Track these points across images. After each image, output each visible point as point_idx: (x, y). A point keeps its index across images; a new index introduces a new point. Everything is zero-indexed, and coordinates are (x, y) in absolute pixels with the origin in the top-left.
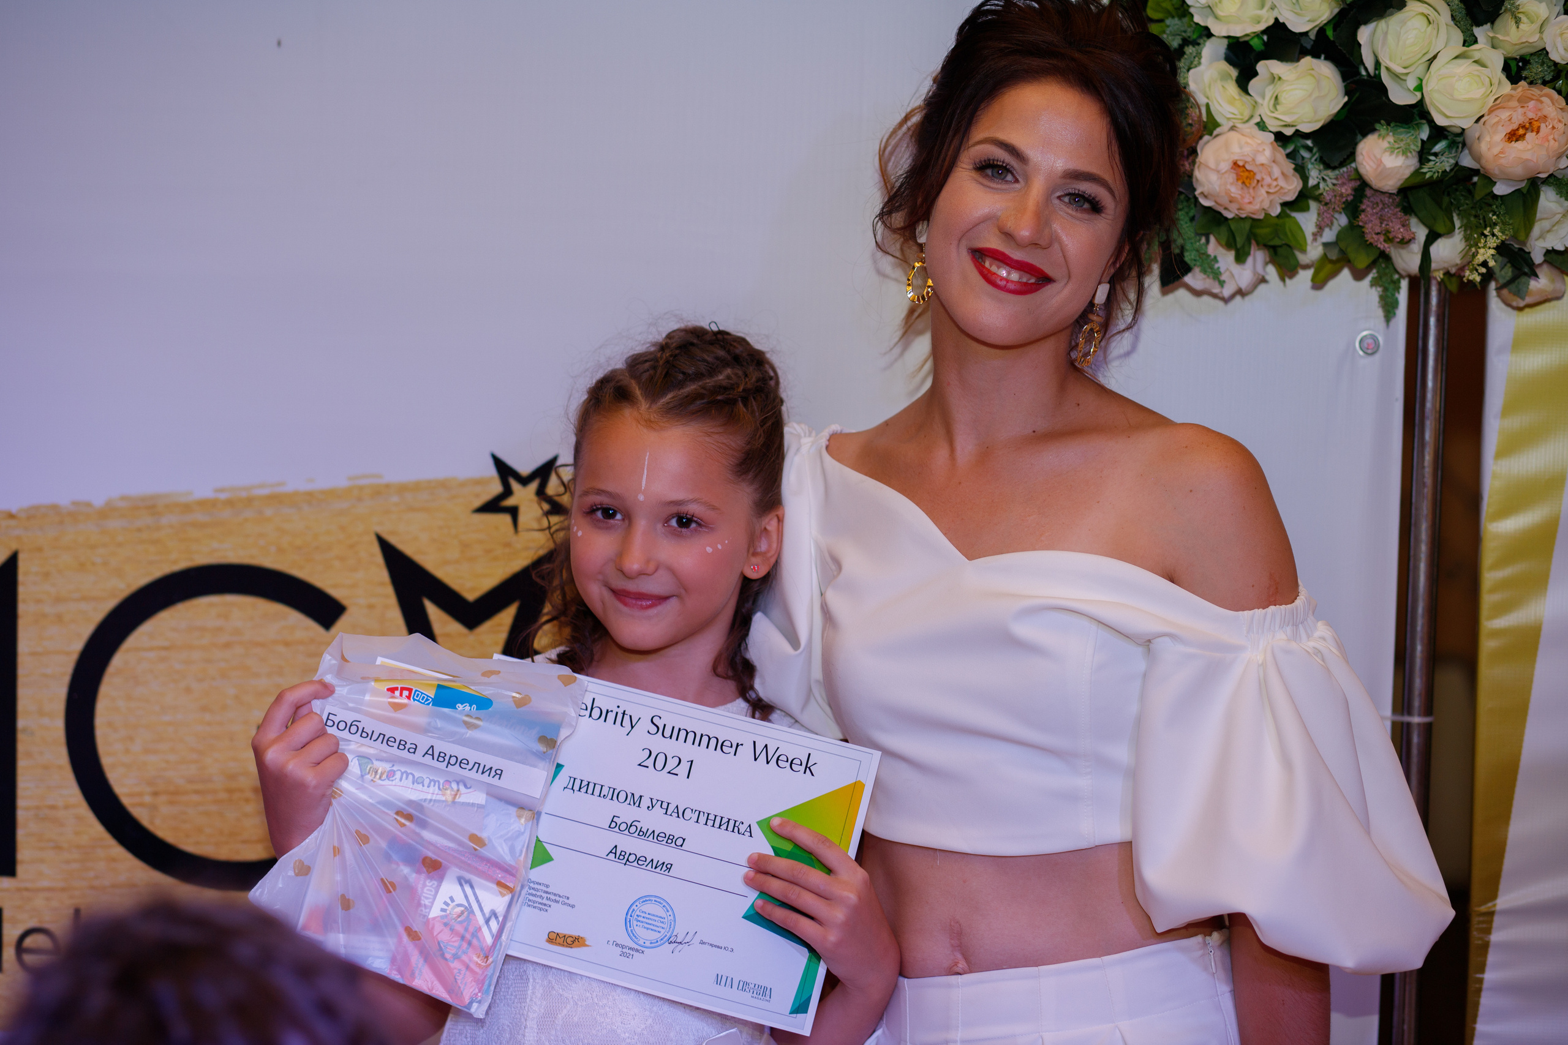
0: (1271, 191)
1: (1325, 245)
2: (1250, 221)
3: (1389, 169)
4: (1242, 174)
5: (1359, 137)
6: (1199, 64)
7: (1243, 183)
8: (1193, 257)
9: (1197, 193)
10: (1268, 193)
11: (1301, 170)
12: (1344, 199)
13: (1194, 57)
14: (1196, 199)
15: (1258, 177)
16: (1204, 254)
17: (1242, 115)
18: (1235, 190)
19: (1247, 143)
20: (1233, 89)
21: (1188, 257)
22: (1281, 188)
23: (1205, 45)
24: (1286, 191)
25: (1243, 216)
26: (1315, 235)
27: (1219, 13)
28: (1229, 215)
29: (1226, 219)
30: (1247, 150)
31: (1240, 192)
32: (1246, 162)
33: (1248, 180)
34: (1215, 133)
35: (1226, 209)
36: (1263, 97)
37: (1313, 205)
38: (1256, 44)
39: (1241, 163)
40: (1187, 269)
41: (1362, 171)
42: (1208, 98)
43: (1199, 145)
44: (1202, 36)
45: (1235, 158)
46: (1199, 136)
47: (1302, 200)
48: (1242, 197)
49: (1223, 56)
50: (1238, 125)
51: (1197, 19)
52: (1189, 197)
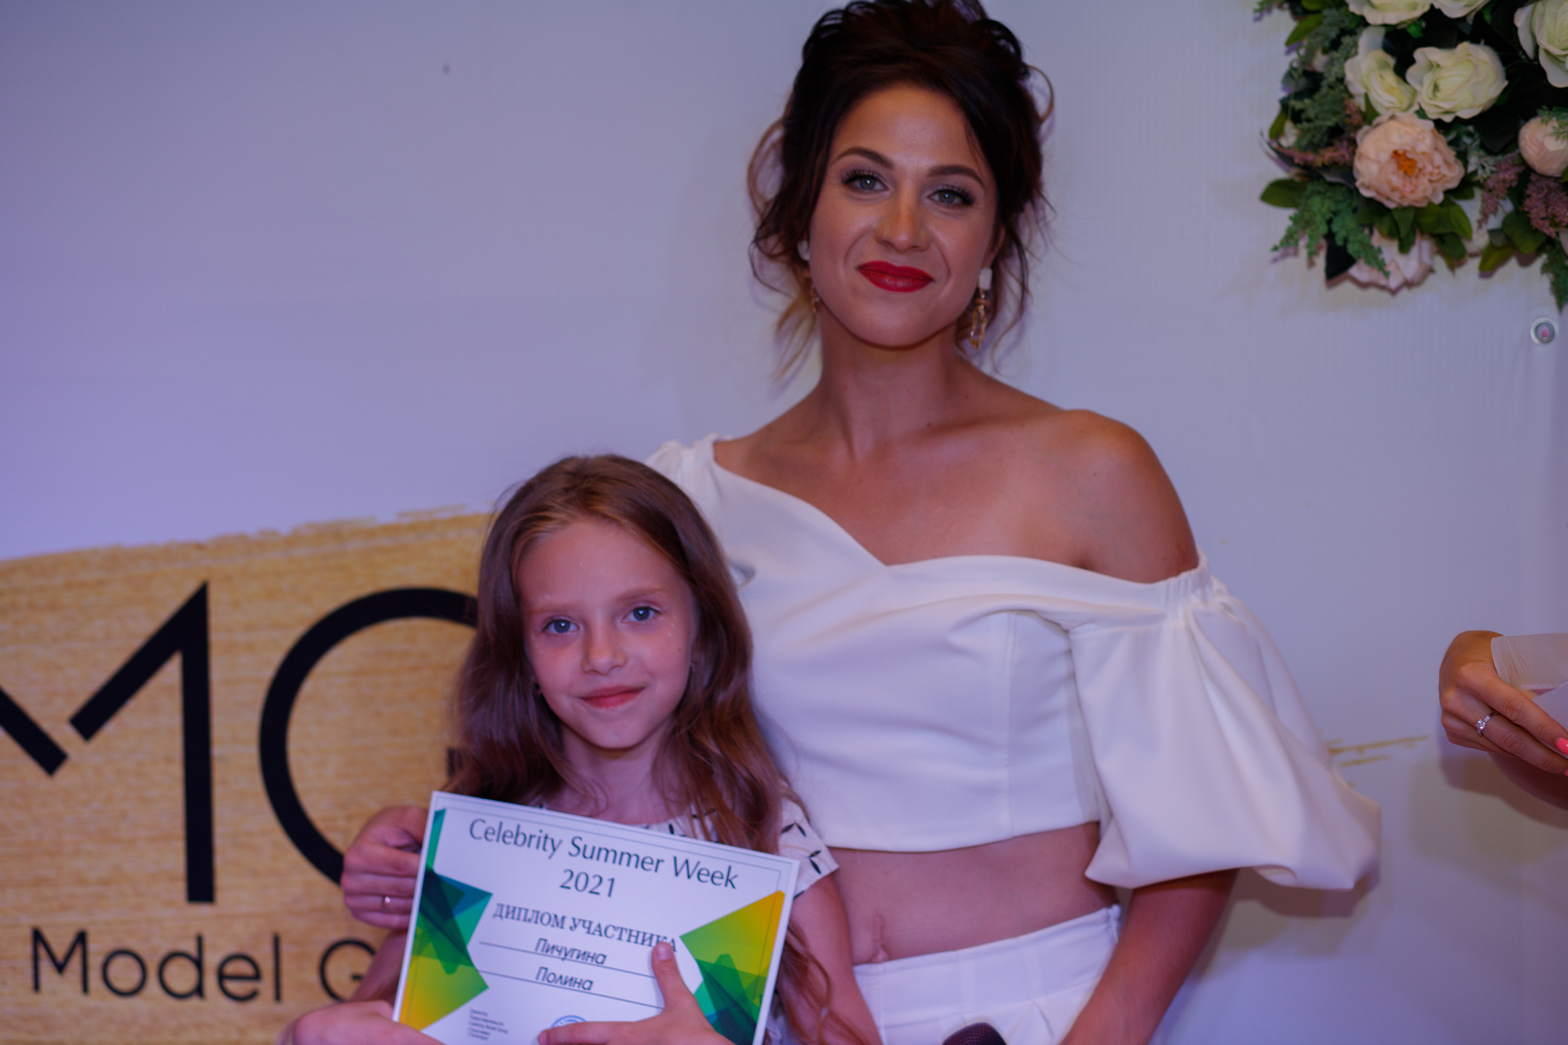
0: (1434, 178)
1: (1491, 232)
2: (1414, 210)
3: (1552, 152)
4: (1404, 162)
5: (1522, 122)
6: (1356, 53)
7: (1406, 172)
8: (1356, 249)
9: (1357, 184)
10: (1431, 181)
11: (1462, 156)
12: (1508, 185)
13: (1352, 47)
14: (1357, 190)
15: (1420, 165)
16: (1366, 245)
17: (1401, 103)
19: (1406, 132)
20: (1391, 78)
21: (1352, 249)
22: (1444, 176)
23: (1361, 34)
24: (1449, 178)
25: (1406, 204)
26: (1480, 223)
27: (1375, 1)
28: (1391, 205)
29: (1388, 210)
30: (1406, 140)
31: (1401, 182)
32: (1405, 152)
33: (1410, 169)
34: (1375, 122)
35: (1388, 198)
36: (1421, 83)
37: (1478, 193)
38: (1414, 31)
39: (1400, 152)
40: (1350, 261)
41: (1526, 155)
42: (1366, 87)
43: (1359, 136)
44: (1358, 26)
45: (1396, 147)
46: (1358, 127)
47: (1465, 187)
48: (1404, 186)
49: (1381, 45)
50: (1398, 114)
51: (1352, 8)
52: (1350, 188)
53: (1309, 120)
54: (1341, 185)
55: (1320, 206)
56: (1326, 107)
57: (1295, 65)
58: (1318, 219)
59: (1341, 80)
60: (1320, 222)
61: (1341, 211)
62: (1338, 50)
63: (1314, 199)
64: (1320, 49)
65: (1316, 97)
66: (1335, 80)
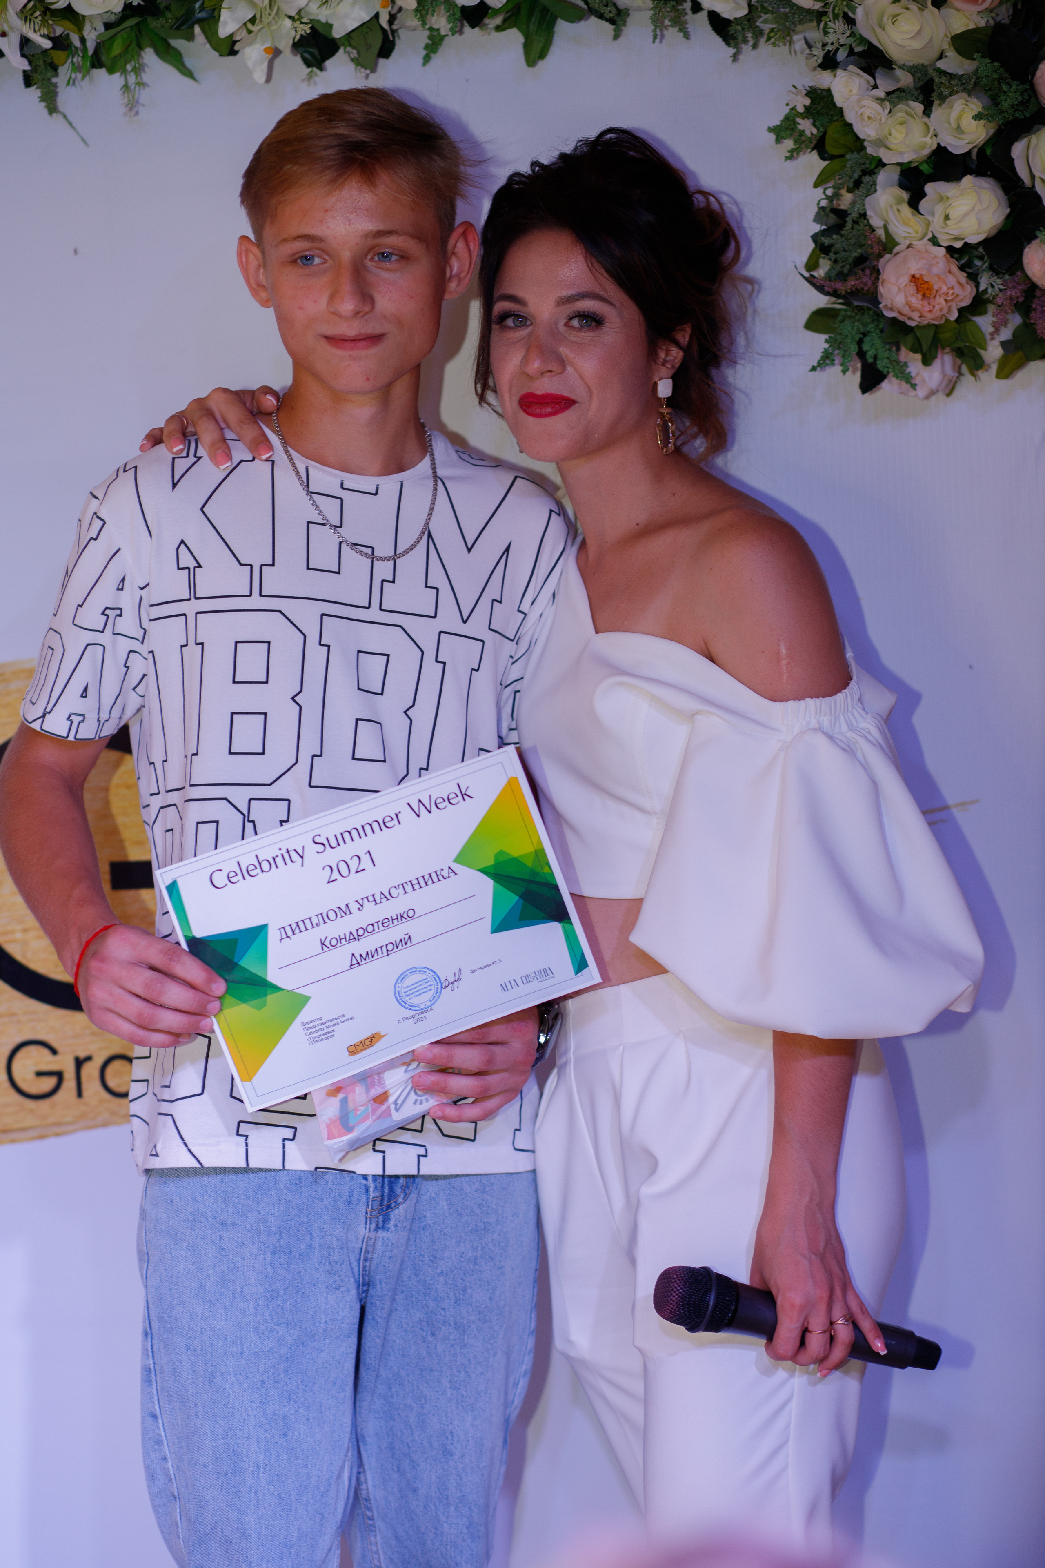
0: (949, 298)
1: (1004, 344)
2: (934, 328)
4: (922, 285)
5: (1025, 244)
6: (876, 191)
7: (924, 294)
8: (884, 364)
9: (881, 306)
10: (946, 300)
11: (973, 278)
12: (1015, 301)
13: (871, 186)
14: (881, 311)
15: (936, 287)
16: (894, 361)
17: (917, 233)
18: (915, 302)
19: (923, 259)
20: (906, 210)
21: (880, 365)
22: (957, 295)
23: (879, 173)
24: (962, 297)
25: (926, 322)
26: (994, 335)
27: (889, 143)
28: (912, 324)
29: (912, 329)
30: (924, 264)
31: (920, 303)
32: (921, 275)
33: (928, 291)
34: (895, 251)
35: (910, 318)
36: (933, 213)
37: (991, 308)
38: (925, 168)
39: (917, 276)
40: (881, 376)
41: (1029, 273)
42: (886, 221)
43: (881, 264)
44: (876, 167)
45: (914, 273)
46: (880, 256)
47: (978, 305)
48: (923, 306)
49: (897, 182)
50: (914, 243)
51: (869, 150)
52: (875, 312)
53: (837, 254)
54: (869, 309)
55: (850, 329)
56: (852, 241)
57: (822, 204)
58: (850, 339)
59: (864, 215)
60: (851, 343)
61: (869, 332)
62: (861, 189)
63: (845, 322)
64: (846, 189)
65: (842, 232)
66: (858, 216)
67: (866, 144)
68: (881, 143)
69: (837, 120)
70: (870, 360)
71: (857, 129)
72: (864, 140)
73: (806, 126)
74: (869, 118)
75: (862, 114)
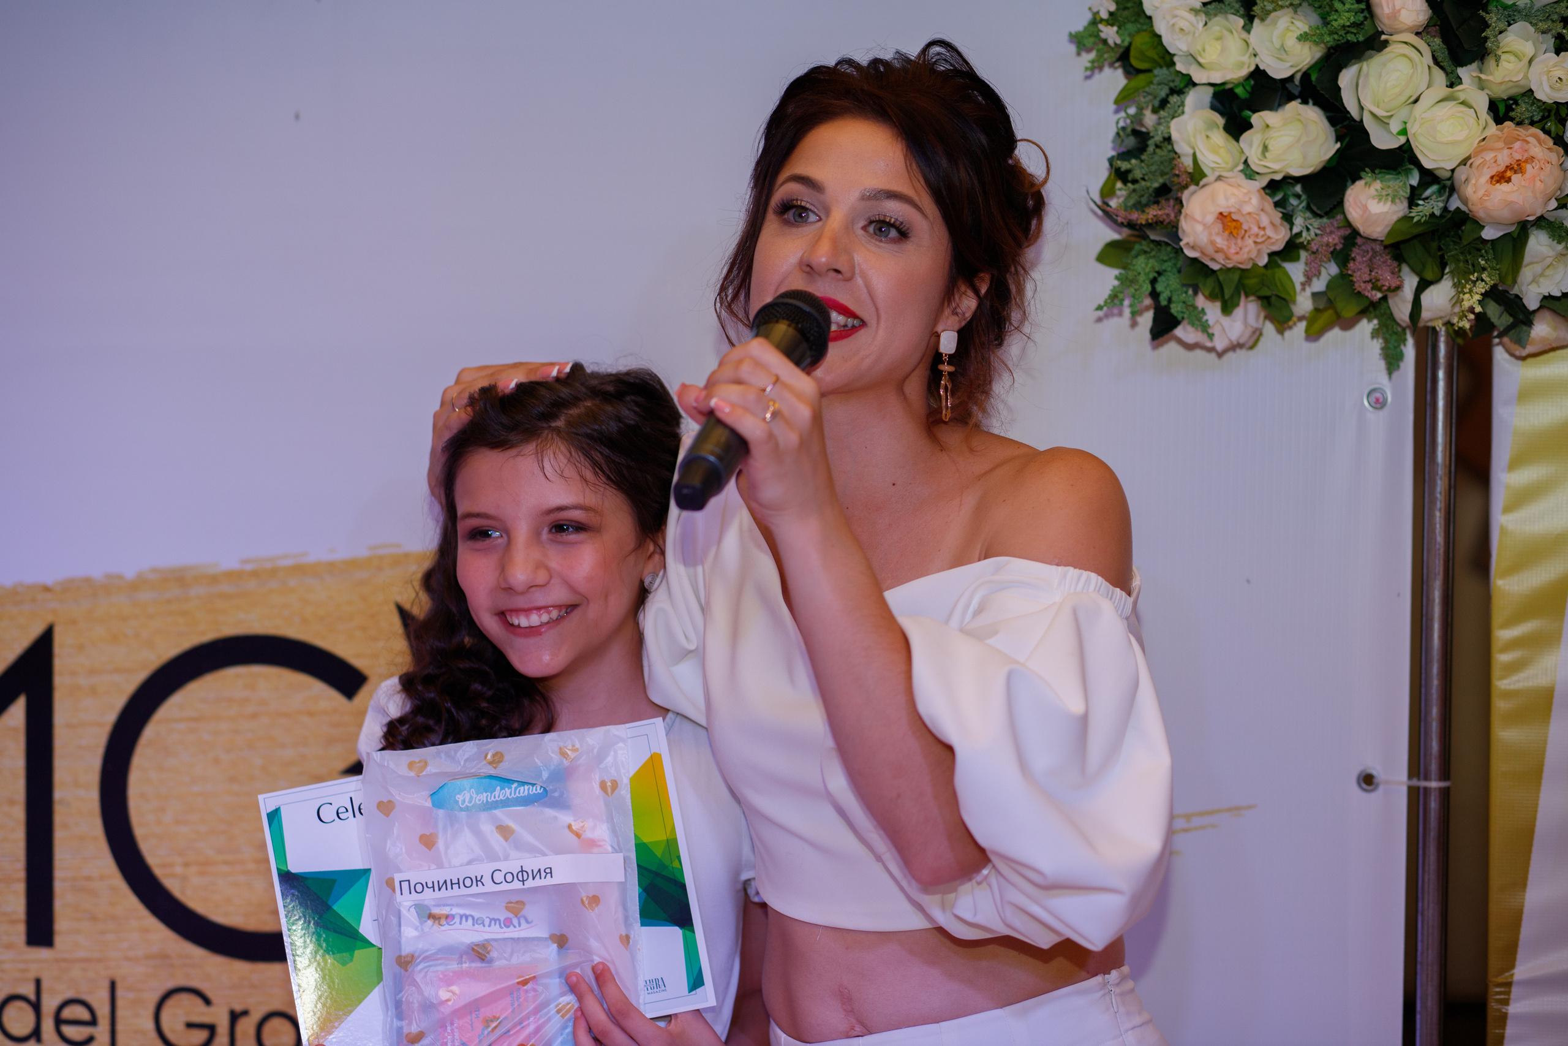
0: (1260, 240)
1: (1315, 295)
2: (1239, 272)
3: (1375, 214)
4: (1229, 224)
5: (1349, 182)
6: (1183, 113)
7: (1230, 234)
8: (1179, 309)
9: (1182, 244)
10: (1255, 242)
11: (1288, 218)
12: (1332, 249)
13: (1179, 107)
14: (1181, 249)
15: (1245, 227)
16: (1190, 306)
17: (1228, 163)
18: (1220, 242)
19: (1233, 194)
20: (1220, 138)
21: (1175, 309)
22: (1269, 238)
23: (1188, 93)
24: (1274, 240)
25: (1230, 266)
26: (1303, 284)
27: (1201, 60)
28: (1215, 267)
29: (1213, 272)
30: (1232, 201)
31: (1226, 243)
32: (1230, 213)
33: (1236, 230)
34: (1202, 183)
35: (1213, 259)
36: (1252, 145)
37: (1303, 254)
38: (1239, 91)
39: (1225, 214)
40: (1175, 322)
41: (1350, 217)
42: (1193, 148)
43: (1185, 196)
44: (1186, 86)
45: (1222, 210)
46: (1186, 187)
47: (1291, 249)
48: (1229, 247)
49: (1209, 104)
50: (1225, 174)
51: (1179, 67)
52: (1174, 248)
53: (1134, 182)
54: (1167, 244)
55: (1143, 265)
56: (1153, 168)
57: (1121, 124)
58: (1142, 278)
59: (1168, 139)
60: (1144, 281)
61: (1165, 271)
62: (1166, 109)
63: (1139, 257)
64: (1150, 108)
65: (1143, 157)
66: (1161, 139)
67: (1176, 59)
68: (1193, 58)
69: (1145, 31)
70: (1164, 303)
71: (1166, 41)
72: (1174, 55)
73: (1110, 33)
74: (1182, 30)
75: (1173, 25)
